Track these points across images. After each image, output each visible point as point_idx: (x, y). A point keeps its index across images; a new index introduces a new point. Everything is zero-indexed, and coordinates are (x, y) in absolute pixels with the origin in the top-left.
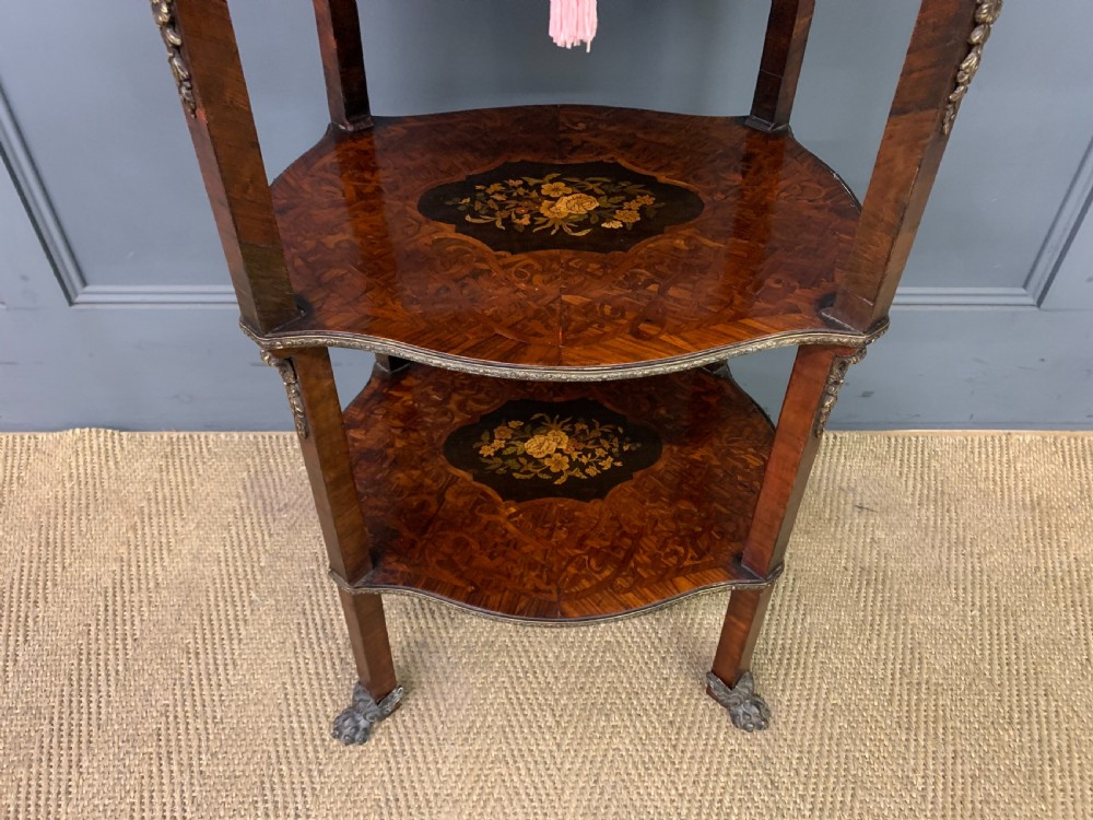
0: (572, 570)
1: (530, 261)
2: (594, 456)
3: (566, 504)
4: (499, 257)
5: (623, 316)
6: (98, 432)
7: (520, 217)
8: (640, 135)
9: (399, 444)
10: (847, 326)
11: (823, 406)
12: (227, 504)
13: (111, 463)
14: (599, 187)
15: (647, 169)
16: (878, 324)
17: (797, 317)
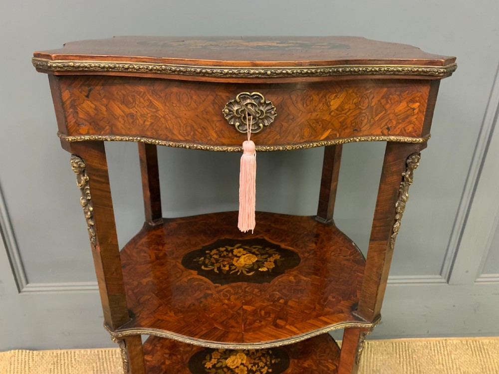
1: (229, 289)
2: (258, 366)
4: (216, 287)
5: (269, 316)
6: (22, 352)
7: (224, 266)
8: (273, 225)
9: (168, 362)
10: (364, 319)
11: (358, 351)
13: (27, 368)
14: (257, 251)
15: (276, 241)
16: (377, 318)
17: (342, 315)
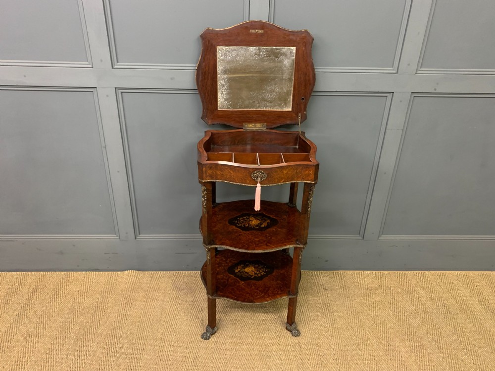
0: (256, 294)
1: (249, 233)
2: (260, 272)
3: (253, 282)
4: (243, 232)
5: (265, 242)
6: (134, 271)
7: (246, 224)
9: (218, 269)
10: (300, 244)
12: (168, 289)
13: (138, 279)
14: (260, 218)
15: (269, 215)
16: (305, 243)
